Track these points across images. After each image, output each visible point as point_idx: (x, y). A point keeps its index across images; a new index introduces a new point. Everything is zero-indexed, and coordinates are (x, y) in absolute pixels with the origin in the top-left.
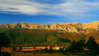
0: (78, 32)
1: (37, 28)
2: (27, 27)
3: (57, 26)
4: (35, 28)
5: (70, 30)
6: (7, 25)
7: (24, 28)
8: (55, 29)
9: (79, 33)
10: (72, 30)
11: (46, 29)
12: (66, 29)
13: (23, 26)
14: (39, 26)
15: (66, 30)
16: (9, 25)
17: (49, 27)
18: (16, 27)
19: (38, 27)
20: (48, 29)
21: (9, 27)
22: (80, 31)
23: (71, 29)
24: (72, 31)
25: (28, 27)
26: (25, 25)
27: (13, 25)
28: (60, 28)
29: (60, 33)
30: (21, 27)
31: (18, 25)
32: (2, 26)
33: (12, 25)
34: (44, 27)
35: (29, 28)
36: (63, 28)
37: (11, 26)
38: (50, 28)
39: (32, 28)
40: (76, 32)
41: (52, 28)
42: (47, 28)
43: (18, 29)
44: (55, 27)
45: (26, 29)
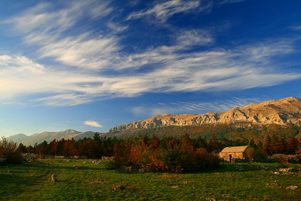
0: (282, 123)
1: (191, 123)
2: (172, 123)
3: (234, 114)
4: (187, 124)
5: (263, 120)
6: (136, 123)
7: (166, 125)
8: (228, 121)
9: (285, 124)
10: (268, 119)
11: (210, 122)
12: (253, 118)
13: (164, 122)
14: (197, 118)
15: (254, 121)
16: (140, 123)
17: (217, 119)
18: (152, 125)
19: (194, 120)
20: (215, 122)
21: (139, 126)
22: (288, 121)
23: (265, 118)
24: (269, 122)
25: (175, 122)
26: (169, 119)
27: (147, 122)
28: (241, 118)
29: (238, 129)
30: (161, 122)
31: (155, 120)
32: (128, 125)
33: (145, 123)
34: (205, 120)
35: (177, 125)
36: (248, 118)
37: (144, 125)
38: (219, 121)
39: (181, 124)
40: (277, 123)
41: (222, 120)
42: (213, 121)
43: (155, 129)
44: (230, 116)
45: (170, 127)
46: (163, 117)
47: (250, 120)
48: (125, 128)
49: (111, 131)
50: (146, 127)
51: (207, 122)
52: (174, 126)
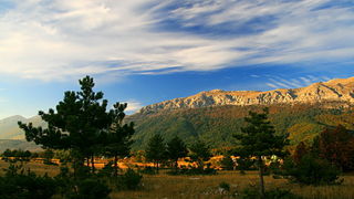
1: (257, 101)
2: (228, 102)
3: (319, 90)
4: (250, 103)
6: (177, 101)
7: (220, 104)
8: (312, 100)
11: (284, 101)
13: (217, 100)
14: (264, 95)
15: (352, 100)
16: (182, 100)
17: (294, 97)
18: (200, 103)
19: (261, 98)
20: (292, 100)
21: (182, 104)
25: (233, 100)
26: (224, 96)
27: (193, 100)
28: (330, 96)
30: (213, 102)
31: (204, 97)
32: (166, 103)
33: (189, 101)
34: (277, 97)
35: (236, 104)
36: (340, 96)
37: (189, 103)
38: (296, 99)
39: (242, 103)
41: (302, 98)
42: (288, 99)
43: (206, 109)
44: (313, 93)
45: (226, 106)
46: (216, 94)
47: (344, 98)
48: (161, 107)
49: (142, 110)
50: (191, 105)
51: (280, 100)
52: (231, 106)
